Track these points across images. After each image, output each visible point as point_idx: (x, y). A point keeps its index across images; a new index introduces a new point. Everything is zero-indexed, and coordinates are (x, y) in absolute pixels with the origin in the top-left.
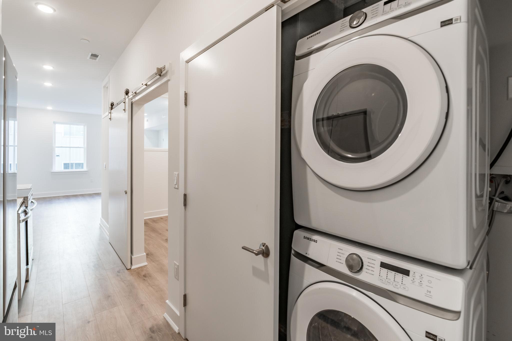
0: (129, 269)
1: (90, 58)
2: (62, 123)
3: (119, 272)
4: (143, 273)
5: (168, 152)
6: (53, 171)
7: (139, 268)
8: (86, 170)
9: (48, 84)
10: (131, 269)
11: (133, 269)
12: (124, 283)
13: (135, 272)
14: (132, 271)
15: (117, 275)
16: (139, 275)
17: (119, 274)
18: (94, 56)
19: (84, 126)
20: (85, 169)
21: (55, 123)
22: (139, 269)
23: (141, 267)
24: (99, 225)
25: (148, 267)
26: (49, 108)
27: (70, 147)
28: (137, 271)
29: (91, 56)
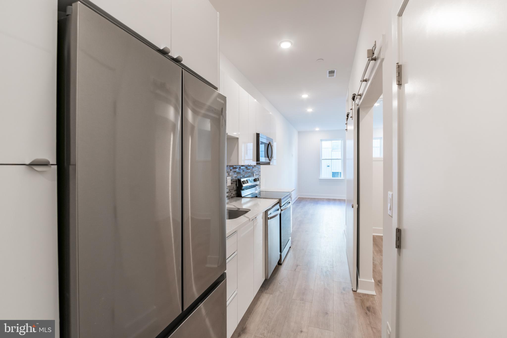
0: (354, 291)
1: (329, 76)
2: (326, 140)
3: (344, 289)
4: (368, 304)
5: (383, 161)
6: (320, 178)
7: (365, 295)
8: (343, 179)
9: (310, 110)
10: (356, 291)
11: (359, 294)
12: (345, 306)
13: (359, 298)
14: (357, 295)
15: (342, 292)
16: (363, 305)
17: (343, 292)
18: (331, 72)
19: (342, 141)
20: (342, 177)
21: (321, 140)
22: (365, 297)
23: (368, 295)
24: (343, 231)
25: (375, 298)
26: (317, 129)
27: (331, 159)
28: (362, 297)
29: (329, 74)
